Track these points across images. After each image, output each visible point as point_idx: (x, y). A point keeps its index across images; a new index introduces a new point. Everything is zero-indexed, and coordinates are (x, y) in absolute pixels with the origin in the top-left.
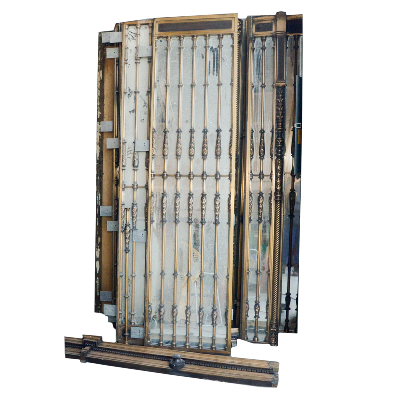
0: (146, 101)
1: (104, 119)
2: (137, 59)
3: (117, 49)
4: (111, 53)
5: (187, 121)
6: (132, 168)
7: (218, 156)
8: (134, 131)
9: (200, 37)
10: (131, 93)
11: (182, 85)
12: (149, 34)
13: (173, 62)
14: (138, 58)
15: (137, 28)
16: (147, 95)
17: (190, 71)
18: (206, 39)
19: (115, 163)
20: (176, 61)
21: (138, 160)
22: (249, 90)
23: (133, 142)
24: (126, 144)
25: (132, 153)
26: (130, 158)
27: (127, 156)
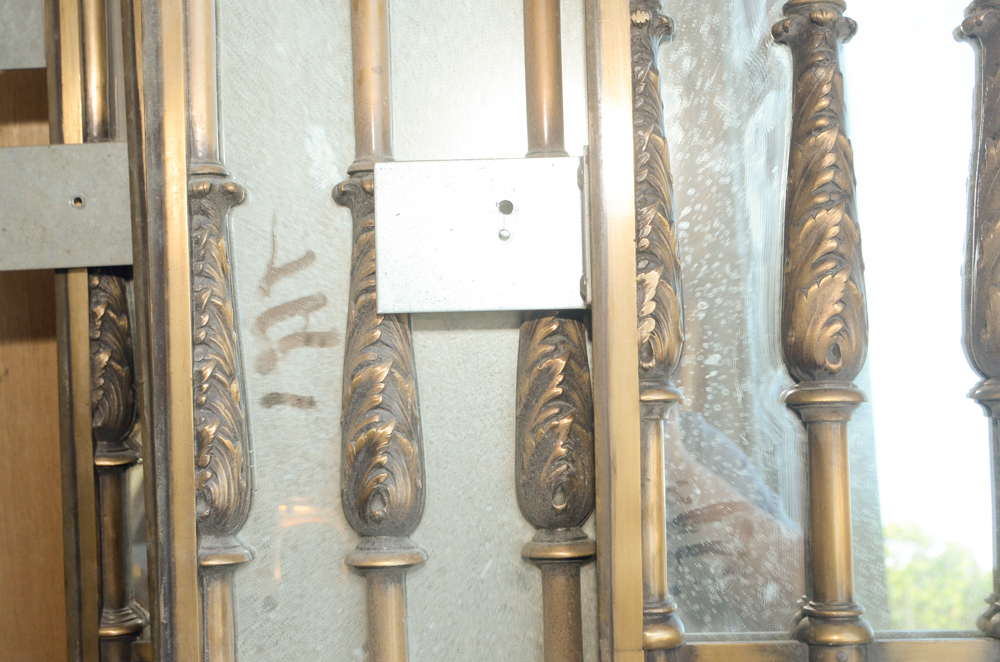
23: (341, 197)
24: (236, 218)
25: (323, 340)
26: (305, 403)
27: (257, 385)
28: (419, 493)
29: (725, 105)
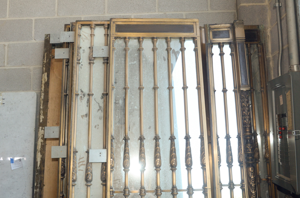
0: (102, 105)
1: (48, 124)
2: (91, 60)
3: (67, 49)
4: (60, 54)
5: (150, 128)
6: (85, 183)
7: (189, 166)
8: (87, 138)
9: (161, 39)
10: (84, 95)
11: (143, 88)
12: (105, 35)
13: (133, 63)
14: (93, 59)
15: (91, 28)
16: (102, 98)
17: (152, 74)
18: (167, 42)
19: (61, 175)
20: (135, 62)
21: (92, 173)
22: (211, 95)
23: (86, 152)
24: (77, 154)
25: (84, 165)
26: (82, 170)
27: (78, 169)
28: (92, 178)
29: (119, 145)
